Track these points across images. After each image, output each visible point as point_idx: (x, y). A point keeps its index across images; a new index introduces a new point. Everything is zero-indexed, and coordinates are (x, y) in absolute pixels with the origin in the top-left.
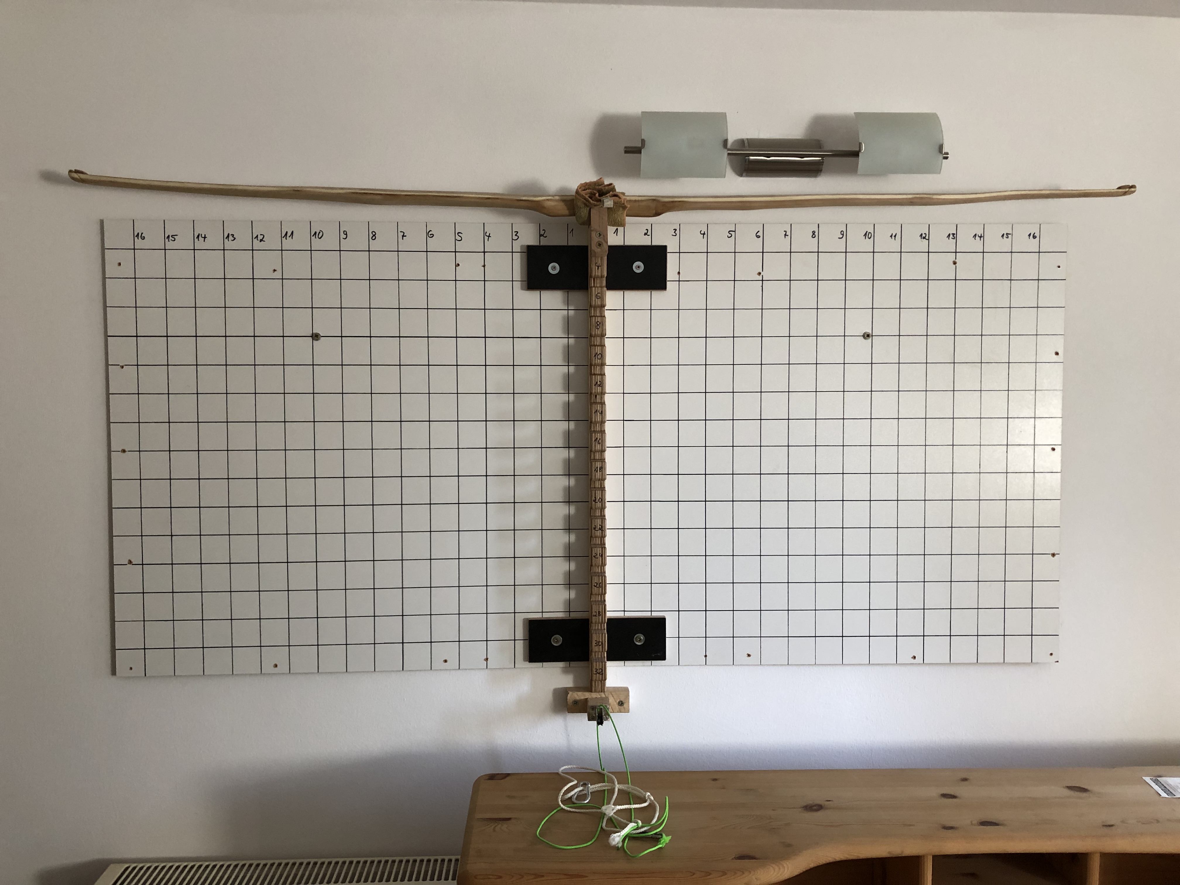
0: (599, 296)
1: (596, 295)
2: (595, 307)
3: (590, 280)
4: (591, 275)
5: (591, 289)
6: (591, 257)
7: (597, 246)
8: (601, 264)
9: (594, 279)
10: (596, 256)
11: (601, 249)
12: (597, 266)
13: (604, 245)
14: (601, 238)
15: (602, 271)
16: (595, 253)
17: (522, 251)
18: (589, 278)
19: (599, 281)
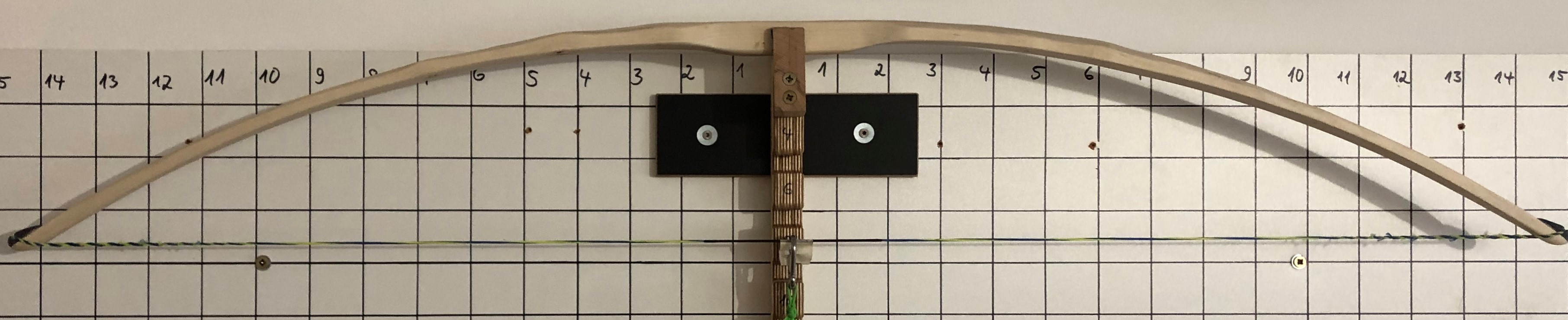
0: (790, 189)
1: (785, 188)
2: (783, 210)
3: (773, 160)
4: (774, 150)
5: (775, 177)
6: (775, 117)
7: (785, 99)
8: (793, 131)
9: (781, 157)
10: (783, 115)
11: (793, 104)
12: (787, 134)
13: (798, 97)
14: (792, 85)
15: (795, 142)
16: (782, 111)
17: (648, 105)
18: (772, 154)
19: (790, 161)
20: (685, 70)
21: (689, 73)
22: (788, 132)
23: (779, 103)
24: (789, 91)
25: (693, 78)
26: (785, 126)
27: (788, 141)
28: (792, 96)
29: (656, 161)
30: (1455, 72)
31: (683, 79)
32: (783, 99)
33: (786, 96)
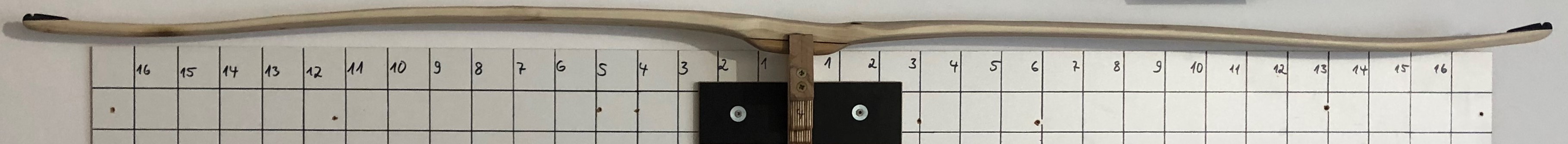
3: (790, 134)
4: (790, 127)
6: (790, 101)
7: (798, 88)
8: (805, 111)
9: (795, 131)
10: (797, 100)
11: (804, 92)
12: (800, 114)
13: (808, 87)
14: (803, 78)
15: (806, 120)
16: (795, 97)
17: (692, 90)
18: (788, 130)
19: (802, 134)
20: (721, 63)
21: (724, 66)
22: (801, 113)
23: (794, 91)
24: (801, 82)
25: (728, 69)
26: (798, 108)
27: (801, 120)
28: (804, 86)
29: (698, 133)
30: (1322, 66)
31: (720, 70)
32: (797, 88)
33: (799, 86)
